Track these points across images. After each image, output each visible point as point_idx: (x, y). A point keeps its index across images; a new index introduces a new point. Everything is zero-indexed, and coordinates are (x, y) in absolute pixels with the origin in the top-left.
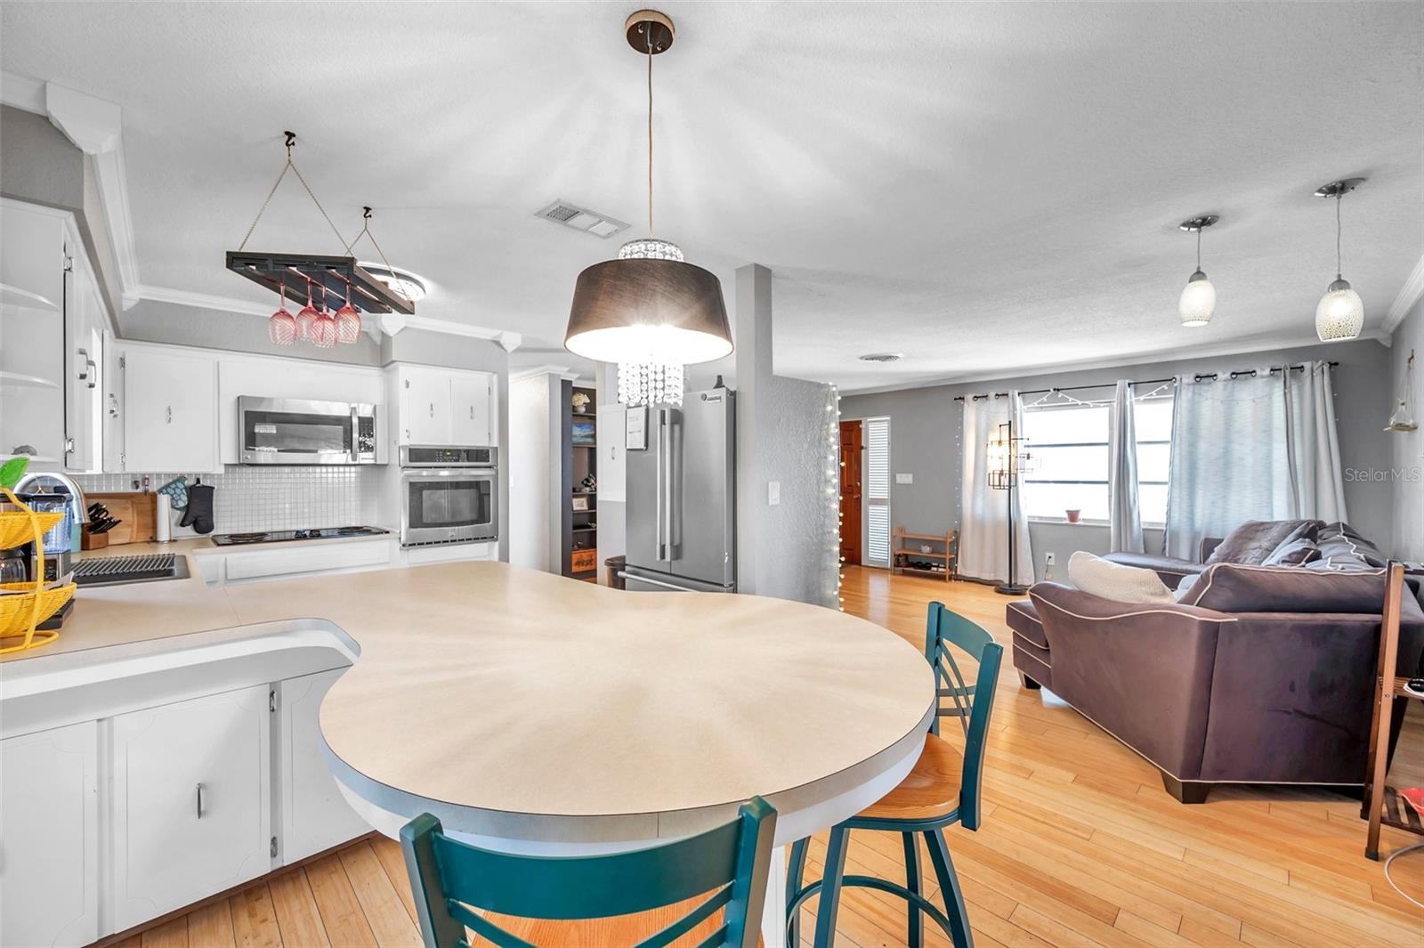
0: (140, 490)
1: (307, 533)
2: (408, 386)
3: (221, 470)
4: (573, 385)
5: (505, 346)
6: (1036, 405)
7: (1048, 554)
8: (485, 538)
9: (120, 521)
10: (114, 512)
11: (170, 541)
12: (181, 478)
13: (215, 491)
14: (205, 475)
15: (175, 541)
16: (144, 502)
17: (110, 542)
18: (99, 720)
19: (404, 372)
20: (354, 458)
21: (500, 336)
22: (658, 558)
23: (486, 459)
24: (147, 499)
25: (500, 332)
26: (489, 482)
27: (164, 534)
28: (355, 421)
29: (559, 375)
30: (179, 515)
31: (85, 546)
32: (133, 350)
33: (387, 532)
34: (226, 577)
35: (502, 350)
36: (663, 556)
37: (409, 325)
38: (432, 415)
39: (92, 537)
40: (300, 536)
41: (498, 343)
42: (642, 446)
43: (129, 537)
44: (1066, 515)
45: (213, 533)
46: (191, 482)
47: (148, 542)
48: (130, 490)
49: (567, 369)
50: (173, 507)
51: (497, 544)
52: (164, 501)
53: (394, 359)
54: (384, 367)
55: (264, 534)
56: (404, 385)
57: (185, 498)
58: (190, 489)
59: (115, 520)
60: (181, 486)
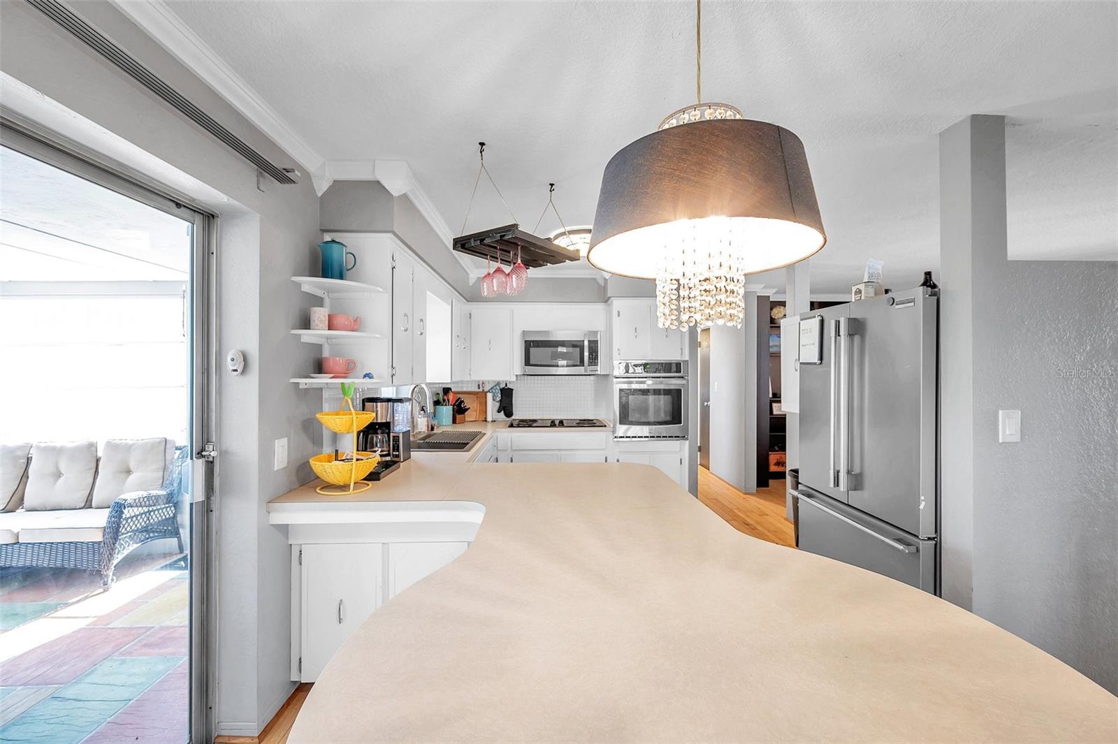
0: (481, 390)
1: (557, 423)
2: (619, 316)
3: (514, 379)
4: (771, 300)
8: (678, 437)
9: (470, 408)
10: (467, 404)
11: (492, 421)
12: (498, 384)
13: (514, 392)
14: (510, 382)
15: (495, 421)
16: (481, 396)
17: (466, 419)
18: (383, 543)
19: (617, 304)
20: (587, 371)
22: (832, 485)
23: (678, 371)
24: (483, 395)
26: (681, 390)
27: (489, 419)
28: (586, 343)
29: (756, 292)
30: (497, 405)
31: (454, 421)
32: (476, 308)
33: (605, 426)
34: (511, 448)
36: (837, 483)
38: (636, 337)
39: (458, 416)
40: (553, 424)
42: (816, 359)
43: (474, 417)
45: (513, 417)
46: (503, 386)
47: (483, 421)
48: (476, 389)
49: (762, 286)
50: (494, 400)
51: (687, 442)
52: (490, 396)
53: (609, 295)
54: (606, 302)
55: (535, 421)
56: (617, 315)
57: (500, 396)
58: (502, 390)
59: (468, 407)
60: (498, 388)
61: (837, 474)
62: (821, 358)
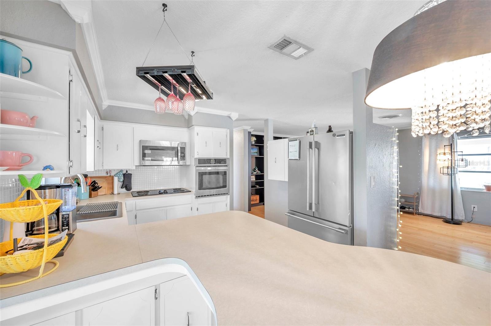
0: (109, 175)
1: (163, 192)
2: (198, 135)
3: (134, 168)
4: (252, 134)
5: (232, 118)
6: (466, 136)
7: (473, 206)
8: (225, 194)
9: (101, 187)
10: (100, 183)
11: (118, 194)
12: (121, 171)
13: (132, 175)
14: (129, 170)
15: (119, 194)
16: (110, 179)
17: (99, 194)
18: (76, 311)
19: (197, 129)
20: (179, 163)
21: (230, 114)
22: (308, 209)
23: (225, 162)
24: (111, 178)
25: (231, 112)
26: (226, 172)
27: (116, 192)
28: (179, 148)
29: (247, 130)
30: (121, 184)
31: (90, 196)
32: (106, 124)
33: (190, 192)
34: (136, 209)
35: (230, 119)
37: (198, 111)
38: (206, 146)
39: (93, 193)
40: (160, 193)
41: (230, 117)
42: (298, 158)
43: (105, 192)
44: (484, 188)
45: (132, 191)
46: (125, 172)
47: (111, 194)
48: (105, 175)
49: (250, 127)
50: (119, 181)
51: (229, 196)
52: (116, 179)
53: (193, 124)
54: (189, 127)
55: (147, 192)
56: (197, 134)
57: (123, 178)
58: (124, 175)
59: (100, 186)
60: (121, 174)
61: (311, 205)
62: (300, 157)
